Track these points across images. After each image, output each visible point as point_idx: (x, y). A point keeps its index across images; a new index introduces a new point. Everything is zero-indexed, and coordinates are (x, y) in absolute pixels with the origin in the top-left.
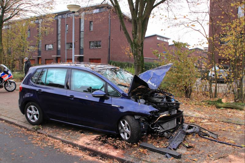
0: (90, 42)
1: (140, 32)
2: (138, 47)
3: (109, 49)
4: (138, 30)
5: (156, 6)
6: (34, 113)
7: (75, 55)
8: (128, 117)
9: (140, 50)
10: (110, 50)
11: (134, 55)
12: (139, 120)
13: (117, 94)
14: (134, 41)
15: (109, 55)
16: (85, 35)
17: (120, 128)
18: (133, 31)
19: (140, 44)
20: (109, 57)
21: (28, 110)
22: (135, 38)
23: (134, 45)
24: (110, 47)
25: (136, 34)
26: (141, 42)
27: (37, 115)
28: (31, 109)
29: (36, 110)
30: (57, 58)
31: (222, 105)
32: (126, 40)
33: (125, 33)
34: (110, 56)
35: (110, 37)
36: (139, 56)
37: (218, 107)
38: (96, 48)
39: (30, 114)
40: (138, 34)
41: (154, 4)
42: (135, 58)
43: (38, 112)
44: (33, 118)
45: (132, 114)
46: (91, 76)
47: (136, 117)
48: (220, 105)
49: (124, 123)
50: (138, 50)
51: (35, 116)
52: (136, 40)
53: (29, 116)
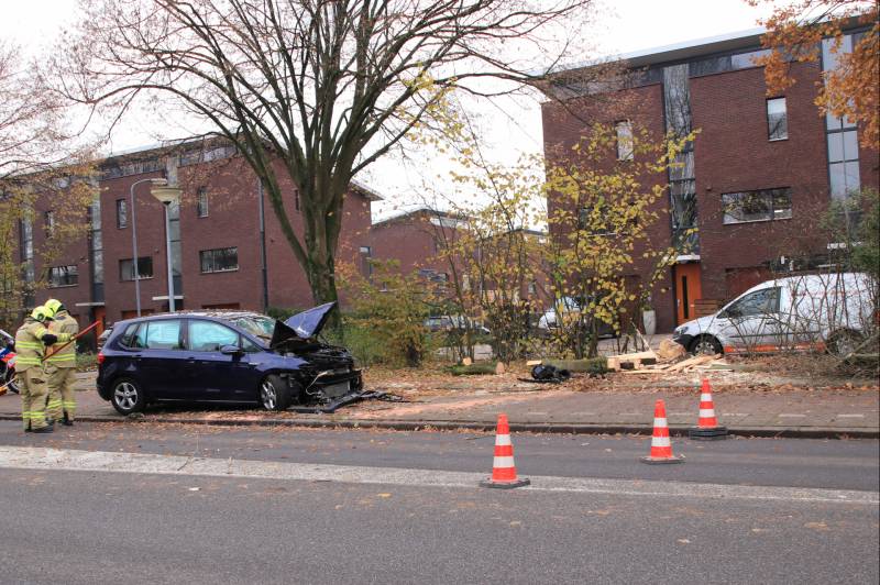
0: (201, 253)
1: (321, 234)
2: (319, 271)
3: (265, 271)
4: (317, 231)
5: (360, 167)
6: (128, 394)
7: (165, 298)
8: (272, 377)
9: (325, 276)
10: (268, 273)
11: (314, 288)
12: (286, 378)
13: (255, 349)
14: (310, 256)
15: (266, 290)
16: (186, 230)
17: (263, 396)
18: (306, 234)
19: (324, 263)
20: (266, 296)
21: (118, 392)
22: (313, 250)
23: (311, 265)
24: (265, 265)
25: (313, 239)
26: (326, 258)
27: (133, 398)
28: (122, 390)
29: (131, 390)
30: (94, 309)
31: (463, 369)
32: (293, 254)
33: (289, 239)
34: (269, 294)
35: (264, 233)
36: (325, 290)
37: (456, 374)
38: (223, 270)
39: (121, 398)
40: (317, 241)
41: (354, 167)
42: (315, 296)
43: (135, 392)
44: (127, 404)
45: (276, 371)
46: (216, 327)
47: (282, 375)
48: (458, 369)
49: (267, 386)
50: (322, 277)
51: (130, 400)
52: (315, 254)
53: (118, 401)
